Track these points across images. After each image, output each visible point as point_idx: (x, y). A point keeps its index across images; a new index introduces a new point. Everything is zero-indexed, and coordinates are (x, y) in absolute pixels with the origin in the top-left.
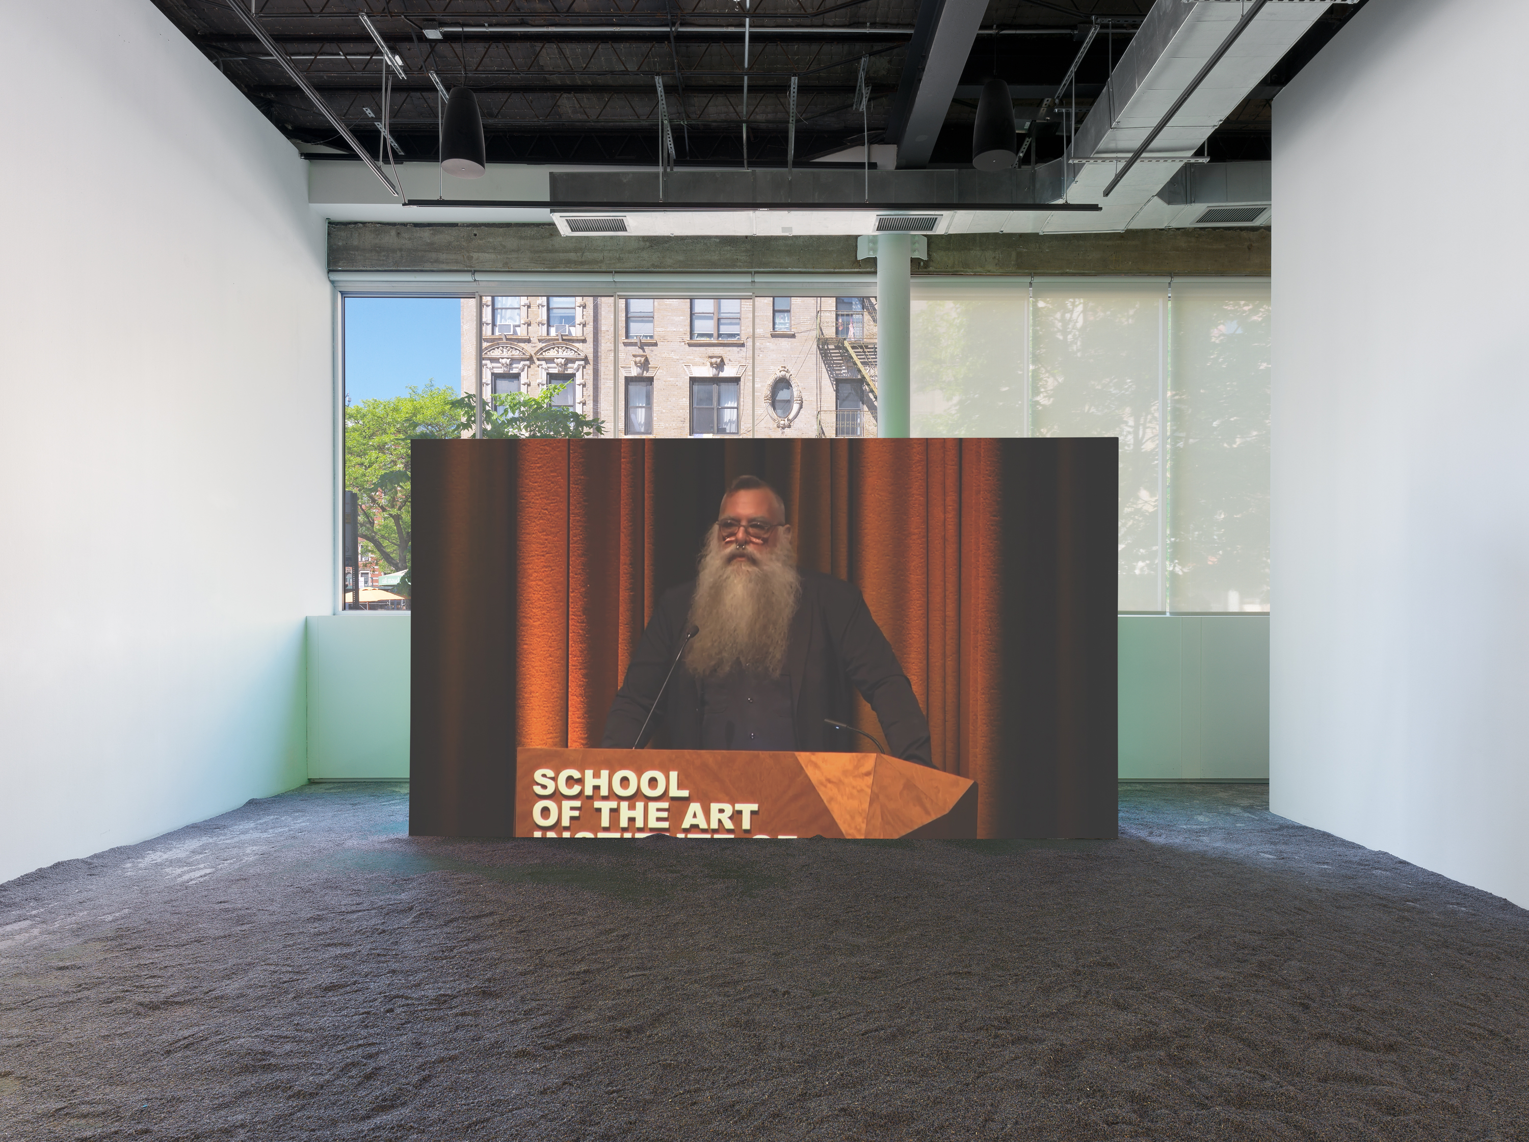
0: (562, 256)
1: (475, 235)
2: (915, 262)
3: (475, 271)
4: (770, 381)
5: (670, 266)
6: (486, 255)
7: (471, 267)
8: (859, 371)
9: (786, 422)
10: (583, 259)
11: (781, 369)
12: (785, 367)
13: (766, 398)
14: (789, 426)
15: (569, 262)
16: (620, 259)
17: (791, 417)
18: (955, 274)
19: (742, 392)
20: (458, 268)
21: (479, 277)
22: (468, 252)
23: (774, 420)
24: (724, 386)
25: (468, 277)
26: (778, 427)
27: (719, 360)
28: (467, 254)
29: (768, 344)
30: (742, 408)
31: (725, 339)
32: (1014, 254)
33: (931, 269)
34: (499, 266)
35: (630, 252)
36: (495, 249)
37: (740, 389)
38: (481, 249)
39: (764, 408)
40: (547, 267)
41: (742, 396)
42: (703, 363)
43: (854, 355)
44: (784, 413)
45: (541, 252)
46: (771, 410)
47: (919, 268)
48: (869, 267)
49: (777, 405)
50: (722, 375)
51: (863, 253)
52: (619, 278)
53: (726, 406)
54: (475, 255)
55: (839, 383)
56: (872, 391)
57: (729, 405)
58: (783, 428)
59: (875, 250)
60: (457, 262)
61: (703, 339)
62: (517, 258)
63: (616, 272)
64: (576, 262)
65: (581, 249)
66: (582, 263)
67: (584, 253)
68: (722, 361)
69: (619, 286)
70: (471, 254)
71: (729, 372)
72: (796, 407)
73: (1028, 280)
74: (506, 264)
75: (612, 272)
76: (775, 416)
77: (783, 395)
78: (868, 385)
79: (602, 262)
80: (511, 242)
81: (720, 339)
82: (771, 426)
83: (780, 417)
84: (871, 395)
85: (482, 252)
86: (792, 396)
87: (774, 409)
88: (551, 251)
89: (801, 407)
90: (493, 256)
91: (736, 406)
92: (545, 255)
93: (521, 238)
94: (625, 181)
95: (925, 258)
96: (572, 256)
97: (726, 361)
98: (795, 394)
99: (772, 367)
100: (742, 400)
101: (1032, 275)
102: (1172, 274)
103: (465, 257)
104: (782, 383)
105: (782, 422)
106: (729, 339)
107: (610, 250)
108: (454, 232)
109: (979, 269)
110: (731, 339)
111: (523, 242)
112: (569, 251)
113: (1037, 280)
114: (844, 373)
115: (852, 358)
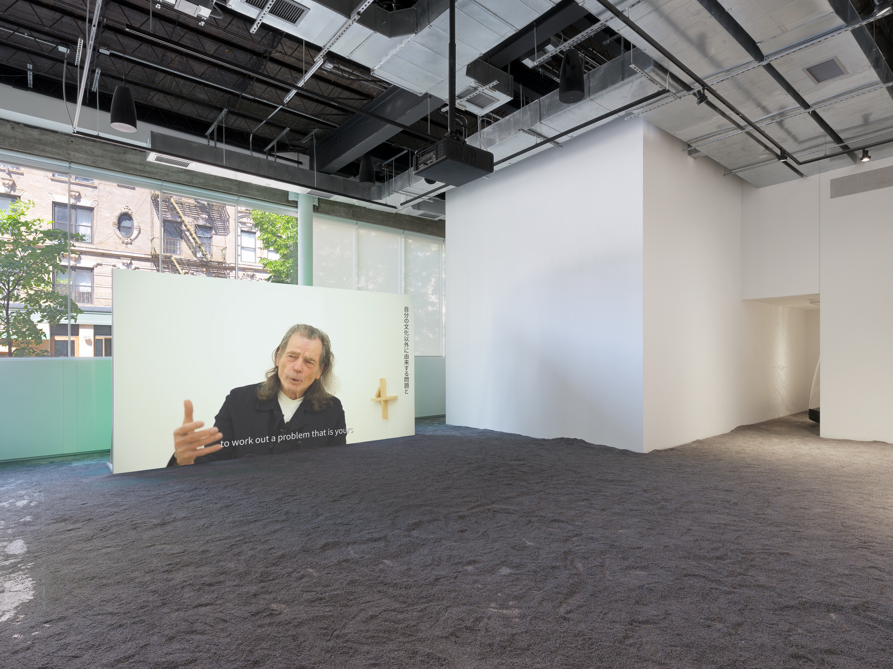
0: (131, 165)
1: (72, 141)
2: (314, 206)
3: (71, 162)
4: (117, 213)
5: (196, 184)
6: (81, 155)
7: (69, 159)
8: (180, 217)
9: (129, 241)
10: (145, 170)
11: (125, 208)
12: (128, 207)
13: (114, 224)
14: (131, 244)
15: (136, 170)
16: (167, 175)
17: (132, 238)
18: (328, 214)
19: (95, 217)
20: (60, 158)
21: (73, 166)
22: (67, 150)
23: (120, 238)
24: (79, 211)
25: (67, 165)
26: (123, 243)
27: (77, 194)
28: (66, 151)
29: (115, 190)
30: (95, 227)
31: (81, 181)
32: (351, 211)
33: (320, 210)
34: (90, 163)
35: (173, 172)
36: (86, 152)
37: (93, 215)
38: (75, 150)
39: (113, 230)
40: (123, 170)
41: (95, 220)
42: (64, 194)
43: (177, 208)
44: (126, 235)
45: (117, 160)
46: (117, 231)
47: (316, 209)
48: (294, 204)
49: (121, 228)
50: (78, 204)
51: (291, 198)
52: (165, 184)
53: (82, 224)
54: (72, 153)
55: (165, 223)
56: (188, 230)
57: (84, 224)
58: (127, 244)
59: (298, 198)
60: (59, 154)
61: (62, 178)
62: (102, 161)
63: (164, 180)
64: (140, 171)
65: (143, 164)
66: (144, 172)
67: (145, 167)
68: (80, 195)
69: (163, 187)
70: (70, 152)
71: (84, 202)
72: (135, 233)
73: (356, 222)
74: (94, 162)
75: (162, 180)
76: (121, 236)
77: (125, 223)
78: (186, 226)
79: (156, 174)
80: (98, 151)
81: (77, 180)
82: (118, 242)
83: (124, 237)
84: (188, 233)
85: (77, 152)
86: (133, 225)
87: (120, 231)
88: (125, 162)
89: (139, 233)
90: (85, 156)
91: (90, 225)
92: (120, 163)
93: (105, 150)
94: (194, 146)
95: (317, 205)
96: (138, 167)
97: (82, 195)
98: (135, 224)
99: (118, 205)
100: (95, 222)
101: (357, 220)
102: (404, 229)
103: (65, 153)
104: (125, 217)
105: (126, 240)
106: (84, 182)
107: (161, 169)
108: (57, 136)
109: (338, 214)
110: (86, 182)
111: (106, 153)
112: (136, 164)
113: (359, 222)
114: (169, 217)
115: (175, 208)
